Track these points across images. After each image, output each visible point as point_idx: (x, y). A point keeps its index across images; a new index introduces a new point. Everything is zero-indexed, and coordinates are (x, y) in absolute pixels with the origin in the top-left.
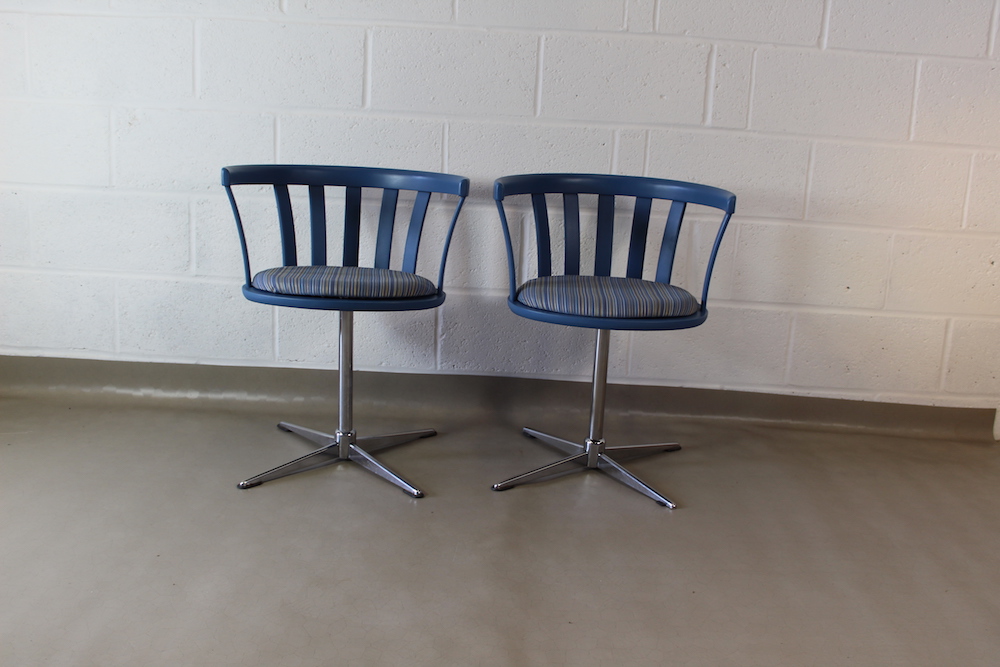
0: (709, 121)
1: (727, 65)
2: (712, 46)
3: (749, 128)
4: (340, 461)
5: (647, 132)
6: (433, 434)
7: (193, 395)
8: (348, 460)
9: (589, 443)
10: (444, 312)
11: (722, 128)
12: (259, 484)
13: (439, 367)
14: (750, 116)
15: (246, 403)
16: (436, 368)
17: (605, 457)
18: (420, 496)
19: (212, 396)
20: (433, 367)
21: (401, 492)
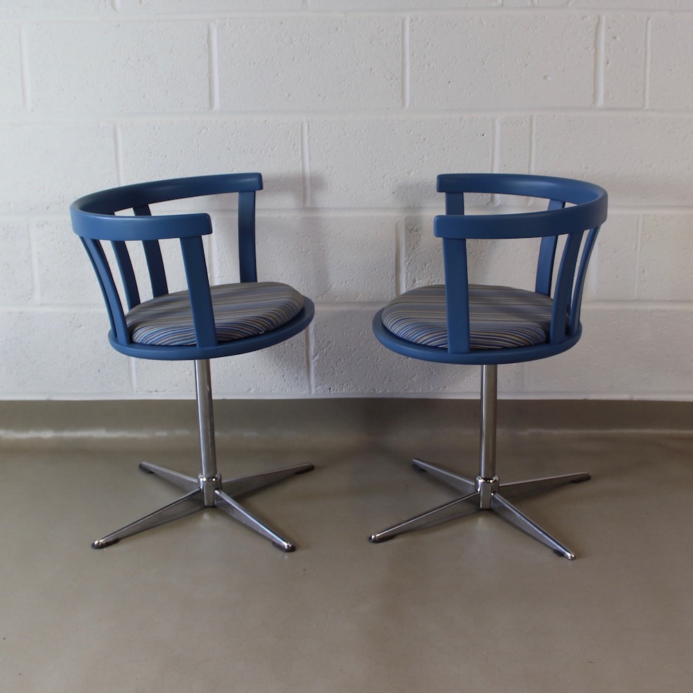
0: (601, 101)
1: (618, 38)
2: (599, 18)
3: (647, 106)
4: (204, 508)
5: (531, 119)
6: (309, 469)
7: (48, 434)
8: (214, 507)
9: (481, 481)
10: (315, 330)
11: (615, 109)
12: (116, 541)
13: (313, 391)
14: (647, 93)
15: (105, 440)
16: (310, 392)
17: (498, 497)
18: (292, 549)
19: (68, 434)
20: (306, 391)
21: (270, 545)
